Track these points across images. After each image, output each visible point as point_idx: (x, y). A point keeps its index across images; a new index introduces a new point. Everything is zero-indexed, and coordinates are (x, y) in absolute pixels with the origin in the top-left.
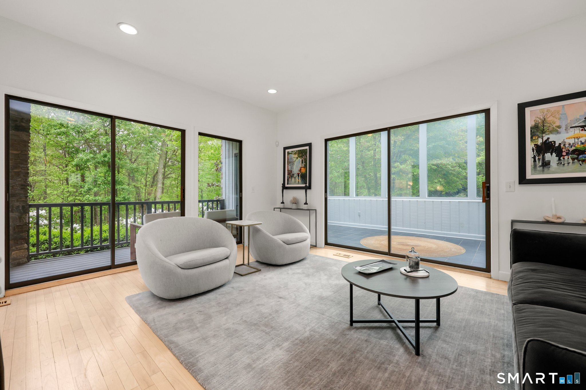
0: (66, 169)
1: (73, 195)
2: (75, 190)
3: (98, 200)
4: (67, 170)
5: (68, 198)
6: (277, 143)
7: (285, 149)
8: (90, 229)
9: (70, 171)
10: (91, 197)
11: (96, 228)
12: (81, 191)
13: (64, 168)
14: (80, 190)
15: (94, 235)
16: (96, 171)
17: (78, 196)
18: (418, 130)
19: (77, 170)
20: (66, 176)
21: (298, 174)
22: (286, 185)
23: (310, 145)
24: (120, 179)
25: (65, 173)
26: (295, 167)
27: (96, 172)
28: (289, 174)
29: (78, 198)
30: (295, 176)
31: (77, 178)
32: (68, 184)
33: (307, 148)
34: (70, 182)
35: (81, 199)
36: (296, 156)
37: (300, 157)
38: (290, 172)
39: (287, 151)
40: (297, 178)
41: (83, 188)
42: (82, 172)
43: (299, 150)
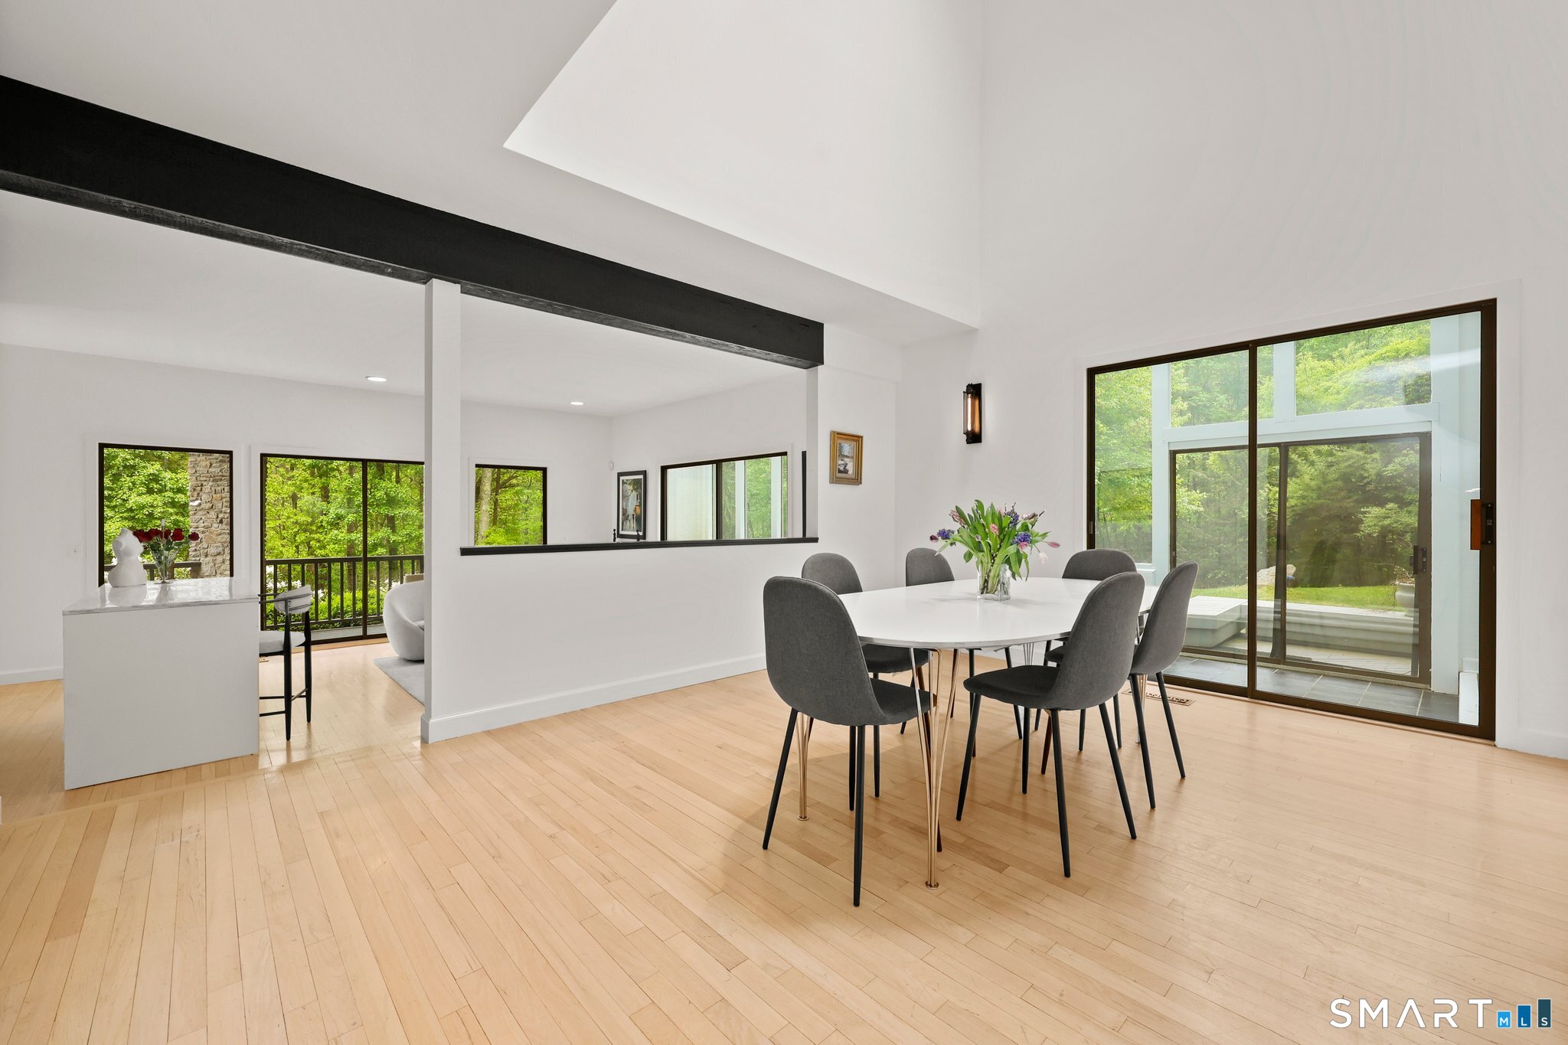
0: (291, 474)
1: (305, 531)
2: (310, 520)
3: (355, 540)
4: (293, 476)
5: (295, 536)
6: (611, 465)
7: (620, 475)
8: (339, 597)
9: (299, 478)
10: (341, 535)
11: (348, 595)
12: (322, 522)
13: (287, 472)
14: (320, 519)
15: (345, 605)
16: (352, 477)
17: (316, 533)
18: (734, 468)
19: (312, 474)
20: (292, 489)
21: (633, 515)
22: (621, 532)
23: (644, 473)
24: (400, 495)
25: (289, 482)
26: (629, 503)
27: (352, 480)
28: (623, 515)
29: (316, 536)
30: (630, 518)
31: (313, 493)
32: (295, 506)
33: (641, 477)
34: (299, 503)
35: (322, 539)
36: (631, 488)
37: (634, 489)
38: (625, 511)
39: (621, 478)
40: (632, 521)
41: (325, 515)
42: (323, 480)
43: (634, 480)
